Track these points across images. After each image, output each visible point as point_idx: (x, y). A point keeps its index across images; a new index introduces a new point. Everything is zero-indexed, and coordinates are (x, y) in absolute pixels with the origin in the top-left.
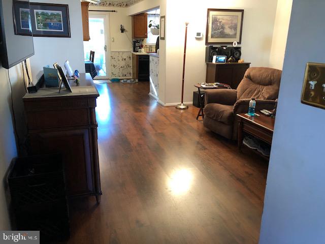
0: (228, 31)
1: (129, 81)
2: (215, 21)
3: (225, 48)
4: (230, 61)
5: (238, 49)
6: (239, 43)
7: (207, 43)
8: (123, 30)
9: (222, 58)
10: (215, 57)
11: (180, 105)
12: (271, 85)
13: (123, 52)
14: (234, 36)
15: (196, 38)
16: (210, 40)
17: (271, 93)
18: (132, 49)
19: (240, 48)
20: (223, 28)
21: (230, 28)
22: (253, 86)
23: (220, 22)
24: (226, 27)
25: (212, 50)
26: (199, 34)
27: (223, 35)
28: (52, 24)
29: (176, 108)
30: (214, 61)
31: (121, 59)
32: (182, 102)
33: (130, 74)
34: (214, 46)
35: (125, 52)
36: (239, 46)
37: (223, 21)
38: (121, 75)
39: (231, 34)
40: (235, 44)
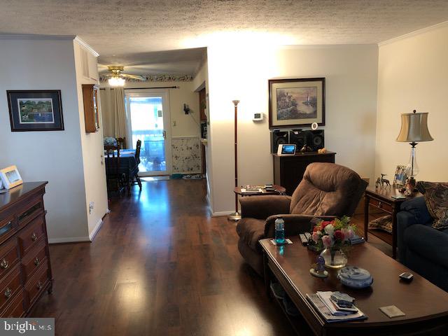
0: (302, 108)
1: (194, 177)
2: (281, 96)
3: (296, 133)
4: (304, 151)
5: (320, 134)
6: (323, 124)
7: (271, 126)
8: (187, 111)
9: (291, 148)
10: (280, 147)
11: (234, 215)
12: (334, 191)
13: (188, 139)
14: (314, 115)
15: (254, 121)
16: (276, 122)
17: (332, 204)
18: (200, 135)
19: (322, 131)
20: (295, 104)
21: (306, 103)
22: (312, 191)
23: (290, 97)
24: (300, 103)
25: (278, 136)
26: (257, 116)
27: (295, 114)
28: (40, 115)
29: (228, 219)
30: (279, 153)
32: (237, 211)
33: (198, 166)
34: (282, 130)
36: (321, 128)
37: (294, 96)
38: (186, 169)
39: (308, 112)
40: (314, 126)
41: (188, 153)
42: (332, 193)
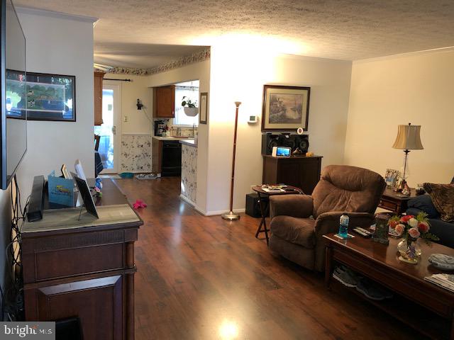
0: (290, 114)
1: (147, 177)
2: (273, 101)
3: (287, 136)
4: (296, 154)
5: (305, 138)
6: (306, 129)
7: (263, 129)
8: (140, 106)
9: (286, 151)
10: (275, 149)
11: (229, 214)
12: (360, 190)
13: (139, 136)
14: (299, 121)
15: (249, 123)
16: (268, 126)
17: (362, 202)
18: (152, 132)
19: (307, 136)
20: (284, 110)
21: (294, 110)
22: (335, 191)
23: (280, 102)
24: (289, 108)
25: (271, 139)
26: (252, 118)
27: (284, 119)
28: (49, 102)
29: (223, 218)
30: (274, 154)
31: (135, 145)
32: (231, 210)
33: (149, 165)
34: (274, 133)
35: (142, 136)
36: (306, 133)
37: (284, 102)
38: (135, 167)
39: (294, 118)
40: (300, 131)
41: (138, 151)
42: (359, 192)
